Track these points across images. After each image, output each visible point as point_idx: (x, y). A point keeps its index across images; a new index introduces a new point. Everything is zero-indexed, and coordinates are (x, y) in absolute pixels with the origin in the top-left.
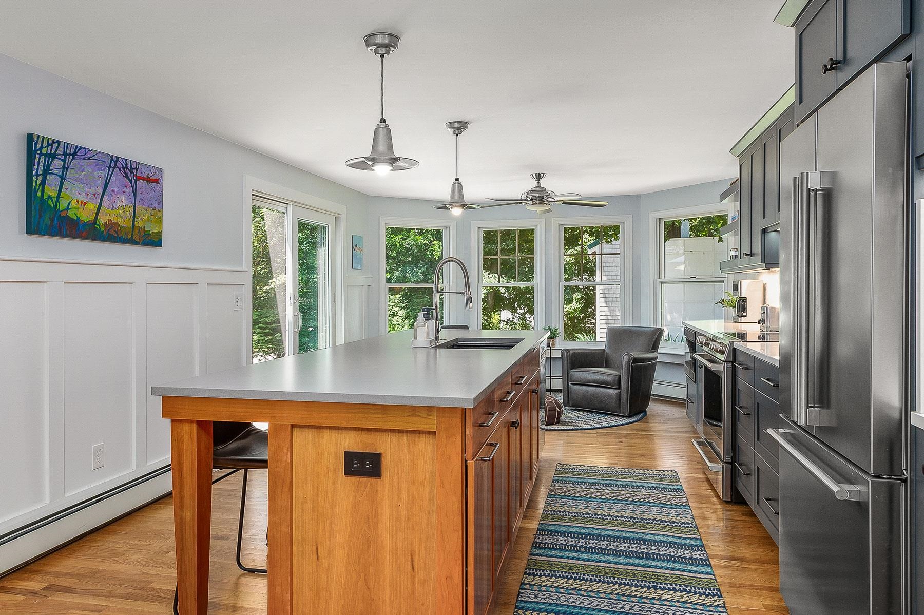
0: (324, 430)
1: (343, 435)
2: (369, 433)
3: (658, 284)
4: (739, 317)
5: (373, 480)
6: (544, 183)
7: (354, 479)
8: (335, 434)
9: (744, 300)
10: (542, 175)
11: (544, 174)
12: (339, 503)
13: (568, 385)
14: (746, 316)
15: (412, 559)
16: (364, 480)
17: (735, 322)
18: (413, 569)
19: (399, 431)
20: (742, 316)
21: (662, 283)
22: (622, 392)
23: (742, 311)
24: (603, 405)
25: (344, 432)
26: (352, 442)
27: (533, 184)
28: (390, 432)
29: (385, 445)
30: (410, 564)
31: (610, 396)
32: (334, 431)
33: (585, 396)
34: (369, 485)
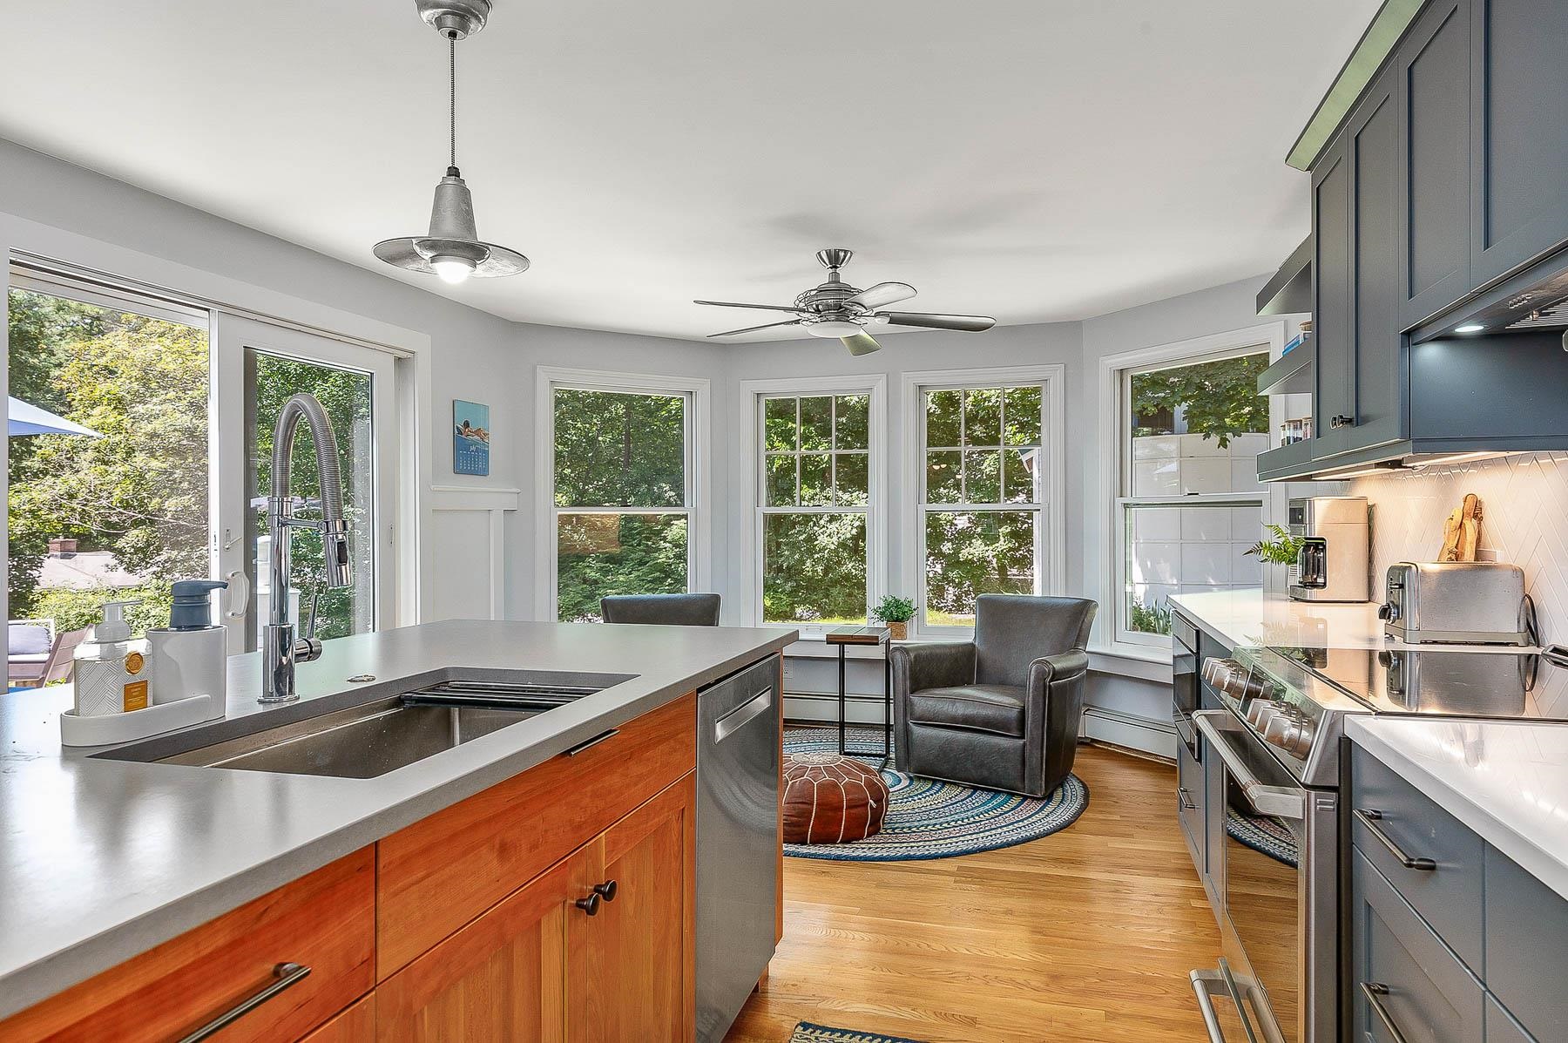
3: (1119, 510)
4: (1305, 586)
6: (847, 275)
9: (1318, 545)
10: (842, 254)
11: (846, 252)
13: (906, 725)
14: (1324, 585)
17: (1296, 599)
20: (1314, 585)
21: (1126, 506)
22: (1028, 748)
23: (1314, 571)
24: (986, 773)
27: (822, 277)
31: (1003, 752)
33: (945, 750)
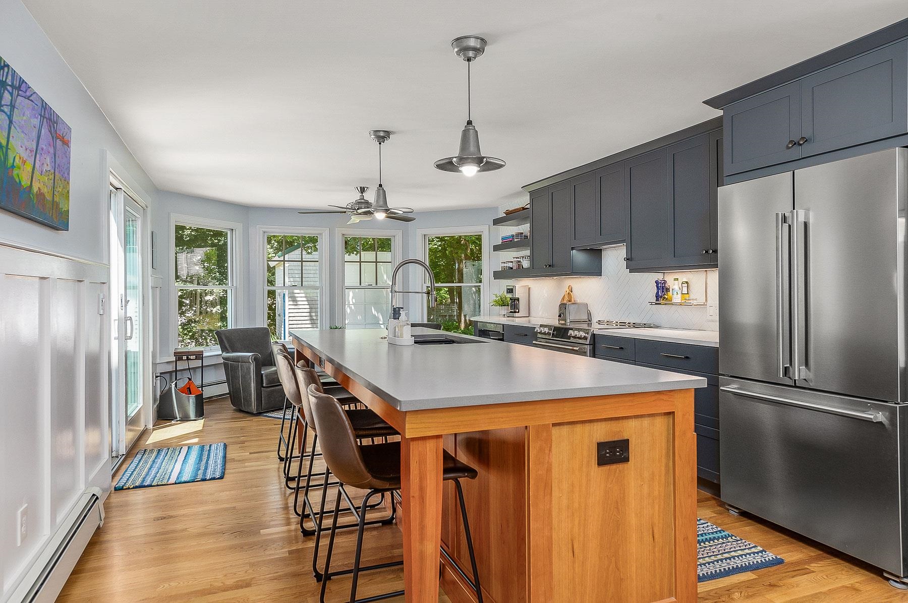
0: (578, 425)
1: (595, 427)
2: (617, 422)
4: (511, 312)
5: (620, 466)
7: (606, 468)
8: (587, 427)
9: (517, 300)
10: (366, 189)
12: (592, 495)
14: (519, 312)
15: (653, 531)
16: (614, 467)
18: (654, 540)
19: (642, 416)
25: (596, 424)
26: (602, 433)
28: (635, 418)
29: (630, 430)
30: (651, 536)
32: (587, 424)
34: (618, 471)
